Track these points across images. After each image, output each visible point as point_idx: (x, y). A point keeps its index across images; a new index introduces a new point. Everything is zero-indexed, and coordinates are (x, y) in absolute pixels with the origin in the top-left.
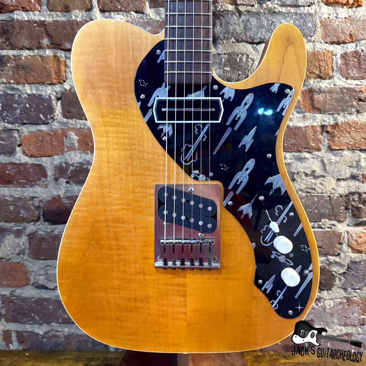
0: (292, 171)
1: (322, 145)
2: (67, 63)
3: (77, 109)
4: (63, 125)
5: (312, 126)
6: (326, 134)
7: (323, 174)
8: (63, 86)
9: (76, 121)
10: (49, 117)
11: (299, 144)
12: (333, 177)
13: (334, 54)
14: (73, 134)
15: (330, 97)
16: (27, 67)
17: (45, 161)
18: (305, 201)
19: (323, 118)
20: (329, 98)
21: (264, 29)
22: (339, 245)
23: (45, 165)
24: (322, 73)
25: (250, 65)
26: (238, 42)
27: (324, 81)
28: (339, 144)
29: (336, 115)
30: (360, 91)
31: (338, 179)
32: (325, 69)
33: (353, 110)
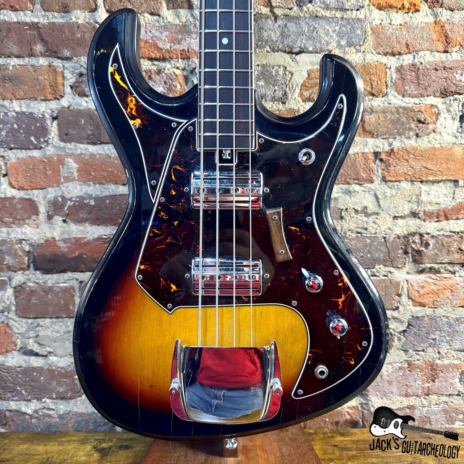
0: (339, 207)
1: (375, 176)
2: (65, 75)
3: (77, 130)
4: (60, 151)
5: (363, 153)
6: (380, 163)
7: (376, 211)
8: (59, 102)
9: (76, 145)
10: (42, 140)
11: (348, 174)
12: (389, 214)
13: (388, 67)
14: (71, 161)
15: (384, 118)
16: (16, 78)
17: (37, 195)
18: (356, 243)
19: (376, 144)
21: (304, 37)
22: (397, 297)
23: (36, 199)
24: (373, 89)
25: (289, 79)
26: (274, 52)
27: (377, 98)
28: (395, 174)
29: (391, 140)
30: (419, 111)
31: (395, 217)
32: (378, 84)
33: (411, 133)
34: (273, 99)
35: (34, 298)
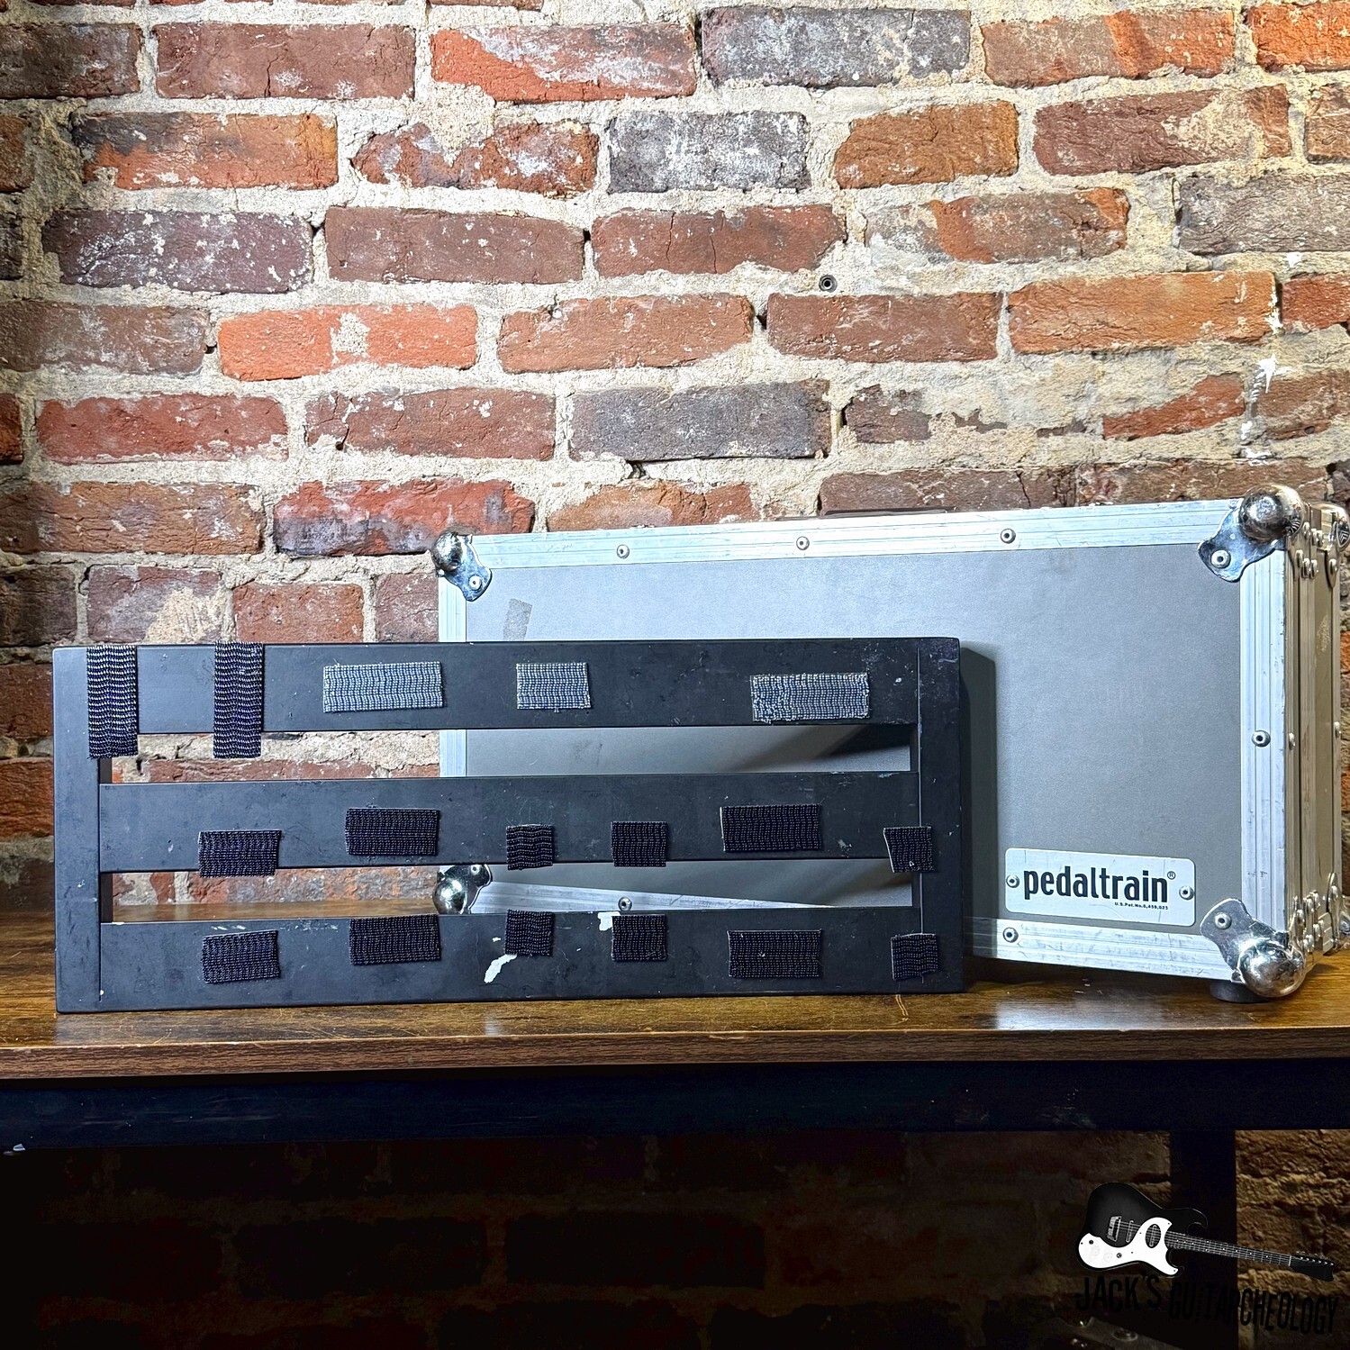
0: (924, 411)
1: (997, 343)
2: (340, 136)
3: (367, 253)
4: (330, 296)
5: (971, 295)
6: (1008, 315)
7: (1001, 419)
8: (327, 193)
9: (363, 285)
10: (292, 273)
11: (939, 339)
12: (1028, 425)
13: (1021, 111)
14: (355, 318)
15: (1012, 220)
16: (237, 143)
18: (959, 487)
19: (997, 275)
20: (1009, 223)
21: (842, 52)
23: (280, 399)
24: (989, 159)
26: (779, 84)
27: (997, 179)
28: (1038, 338)
29: (1028, 266)
30: (1085, 203)
31: (1042, 430)
32: (998, 149)
33: (1071, 251)
34: (780, 184)
35: (274, 611)
